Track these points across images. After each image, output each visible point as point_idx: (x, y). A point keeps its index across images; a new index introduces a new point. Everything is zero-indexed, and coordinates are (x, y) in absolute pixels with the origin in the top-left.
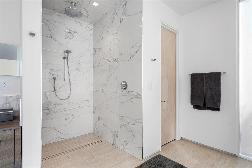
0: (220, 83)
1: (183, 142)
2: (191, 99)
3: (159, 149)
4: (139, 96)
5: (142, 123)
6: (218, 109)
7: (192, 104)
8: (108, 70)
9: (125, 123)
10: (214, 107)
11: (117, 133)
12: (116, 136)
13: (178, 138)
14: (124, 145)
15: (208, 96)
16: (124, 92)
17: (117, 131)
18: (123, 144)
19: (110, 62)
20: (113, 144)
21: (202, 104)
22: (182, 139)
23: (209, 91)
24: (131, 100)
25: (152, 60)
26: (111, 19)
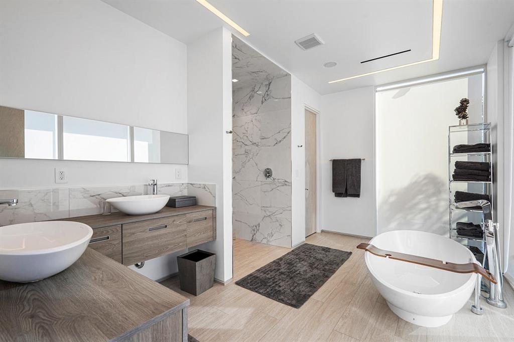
0: (360, 169)
1: (323, 234)
2: (333, 187)
3: (304, 239)
4: (287, 184)
5: (291, 210)
6: (358, 196)
7: (333, 192)
8: (244, 154)
9: (269, 214)
10: (355, 193)
11: (258, 226)
12: (256, 230)
13: (319, 231)
14: (269, 238)
15: (349, 183)
16: (269, 179)
17: (258, 224)
18: (266, 236)
19: (246, 145)
20: (252, 240)
21: (344, 192)
22: (323, 231)
23: (350, 177)
24: (278, 188)
25: (298, 146)
26: (249, 95)
